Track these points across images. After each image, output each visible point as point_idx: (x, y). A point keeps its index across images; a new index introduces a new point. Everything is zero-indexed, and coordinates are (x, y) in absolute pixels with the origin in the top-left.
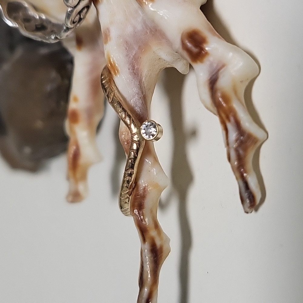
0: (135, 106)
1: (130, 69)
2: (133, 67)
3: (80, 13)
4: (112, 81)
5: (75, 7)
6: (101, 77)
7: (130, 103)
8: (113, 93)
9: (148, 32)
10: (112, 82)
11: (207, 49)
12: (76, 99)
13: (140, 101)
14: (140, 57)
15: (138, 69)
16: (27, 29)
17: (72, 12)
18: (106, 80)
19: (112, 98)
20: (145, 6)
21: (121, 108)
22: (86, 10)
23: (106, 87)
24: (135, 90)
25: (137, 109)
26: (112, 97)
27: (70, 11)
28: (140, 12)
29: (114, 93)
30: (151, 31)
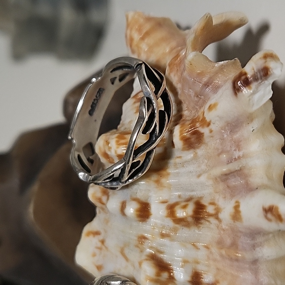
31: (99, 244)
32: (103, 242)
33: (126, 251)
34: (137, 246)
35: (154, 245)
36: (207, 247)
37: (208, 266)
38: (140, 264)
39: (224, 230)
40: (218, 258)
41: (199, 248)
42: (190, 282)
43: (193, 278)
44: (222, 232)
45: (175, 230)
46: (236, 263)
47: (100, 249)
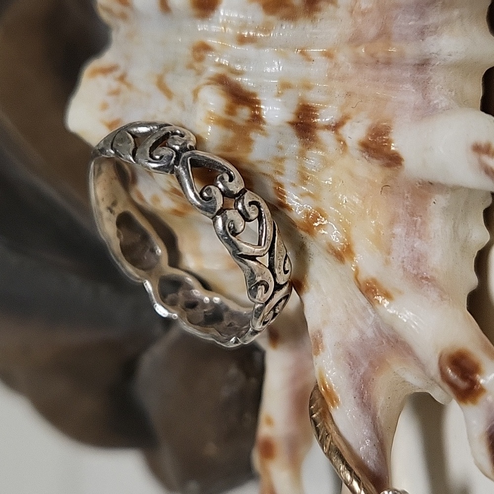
0: (366, 458)
1: (357, 397)
2: (362, 395)
3: (274, 309)
4: (328, 414)
5: (267, 303)
6: (310, 406)
7: (358, 452)
8: (330, 437)
9: (384, 341)
10: (328, 417)
11: (482, 381)
12: (269, 422)
13: (375, 451)
14: (371, 380)
15: (369, 397)
16: (191, 322)
17: (261, 309)
18: (317, 413)
19: (328, 446)
20: (377, 306)
21: (343, 464)
22: (283, 301)
23: (318, 426)
24: (366, 432)
25: (370, 463)
26: (328, 444)
27: (258, 308)
28: (370, 311)
29: (332, 438)
30: (388, 341)
31: (115, 85)
32: (122, 79)
33: (169, 80)
34: (190, 67)
35: (225, 62)
36: (328, 55)
37: (329, 92)
38: (195, 93)
39: (363, 14)
40: (350, 70)
41: (313, 58)
42: (292, 124)
43: (298, 117)
44: (360, 20)
45: (267, 29)
46: (385, 73)
47: (116, 93)
